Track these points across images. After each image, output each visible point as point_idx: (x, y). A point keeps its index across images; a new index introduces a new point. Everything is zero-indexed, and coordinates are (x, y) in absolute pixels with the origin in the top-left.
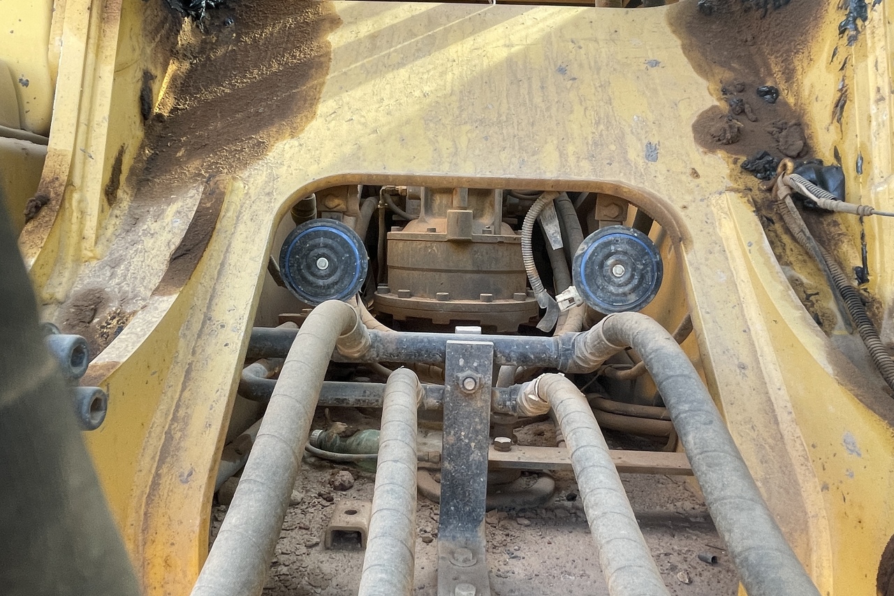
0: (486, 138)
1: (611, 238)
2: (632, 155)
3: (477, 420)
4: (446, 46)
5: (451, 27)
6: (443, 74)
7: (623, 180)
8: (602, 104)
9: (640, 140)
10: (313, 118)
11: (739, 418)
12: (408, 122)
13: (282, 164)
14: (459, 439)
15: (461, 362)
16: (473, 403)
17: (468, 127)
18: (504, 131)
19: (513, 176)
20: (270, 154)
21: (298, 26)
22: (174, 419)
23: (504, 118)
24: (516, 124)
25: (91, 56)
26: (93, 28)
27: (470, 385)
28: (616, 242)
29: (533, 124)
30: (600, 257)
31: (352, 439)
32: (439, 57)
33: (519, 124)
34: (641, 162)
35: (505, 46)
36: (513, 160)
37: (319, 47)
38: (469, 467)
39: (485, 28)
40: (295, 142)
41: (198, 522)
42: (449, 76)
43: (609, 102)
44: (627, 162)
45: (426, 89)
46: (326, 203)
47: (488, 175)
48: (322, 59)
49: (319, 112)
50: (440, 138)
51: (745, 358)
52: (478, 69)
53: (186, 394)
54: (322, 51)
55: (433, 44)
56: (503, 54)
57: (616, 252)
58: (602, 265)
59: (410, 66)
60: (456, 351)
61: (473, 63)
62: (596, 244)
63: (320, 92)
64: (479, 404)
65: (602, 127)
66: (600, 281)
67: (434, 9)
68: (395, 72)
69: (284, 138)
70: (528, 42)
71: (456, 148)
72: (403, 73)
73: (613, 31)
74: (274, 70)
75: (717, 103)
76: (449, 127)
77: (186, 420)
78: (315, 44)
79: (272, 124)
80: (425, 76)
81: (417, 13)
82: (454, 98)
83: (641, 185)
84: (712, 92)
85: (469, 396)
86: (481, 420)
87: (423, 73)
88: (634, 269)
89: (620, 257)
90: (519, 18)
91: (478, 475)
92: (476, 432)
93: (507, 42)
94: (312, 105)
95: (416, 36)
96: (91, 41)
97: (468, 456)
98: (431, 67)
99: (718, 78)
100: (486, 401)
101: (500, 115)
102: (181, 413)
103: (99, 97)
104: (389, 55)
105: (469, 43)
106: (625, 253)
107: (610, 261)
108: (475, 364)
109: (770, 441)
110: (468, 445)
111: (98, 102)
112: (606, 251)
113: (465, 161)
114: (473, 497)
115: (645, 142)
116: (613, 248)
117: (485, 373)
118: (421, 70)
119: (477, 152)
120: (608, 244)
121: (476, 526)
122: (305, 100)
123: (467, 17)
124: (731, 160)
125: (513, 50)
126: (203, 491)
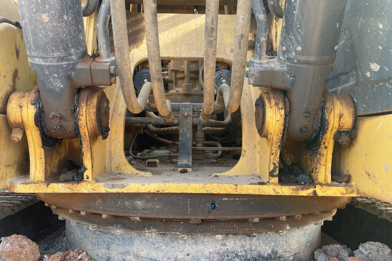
0: (189, 48)
1: (222, 72)
2: (227, 52)
3: (189, 125)
4: (178, 25)
5: (180, 20)
6: (177, 33)
7: (224, 57)
8: (221, 39)
9: (230, 48)
10: (142, 43)
11: (244, 103)
12: (168, 44)
13: (135, 55)
14: (184, 131)
15: (184, 109)
16: (187, 120)
17: (184, 45)
18: (194, 46)
19: (195, 57)
20: (131, 52)
21: (136, 20)
22: (115, 105)
23: (194, 43)
24: (197, 45)
25: (88, 26)
26: (88, 19)
27: (186, 114)
28: (223, 74)
29: (202, 45)
30: (219, 77)
31: (151, 153)
32: (176, 28)
33: (198, 45)
34: (229, 53)
35: (195, 25)
36: (196, 53)
37: (142, 26)
38: (187, 139)
39: (190, 20)
40: (138, 49)
41: (123, 123)
42: (179, 33)
43: (223, 39)
44: (226, 53)
45: (173, 36)
46: (146, 66)
47: (189, 57)
48: (143, 29)
49: (144, 42)
50: (176, 48)
51: (247, 92)
52: (187, 31)
53: (117, 101)
54: (143, 27)
55: (174, 25)
56: (194, 27)
57: (223, 76)
58: (219, 80)
59: (168, 30)
60: (182, 106)
61: (186, 30)
62: (218, 74)
63: (143, 37)
64: (189, 121)
65: (220, 45)
66: (219, 84)
67: (175, 15)
68: (164, 32)
69: (135, 48)
70: (202, 24)
71: (181, 51)
72: (166, 32)
73: (226, 21)
74: (130, 32)
75: (252, 39)
76: (179, 46)
77: (118, 105)
78: (141, 25)
79: (131, 45)
80: (173, 33)
81: (170, 16)
82: (180, 39)
83: (228, 58)
84: (251, 36)
85: (186, 117)
86: (190, 125)
87: (172, 32)
88: (228, 80)
89: (224, 77)
90: (200, 18)
91: (189, 141)
92: (188, 129)
93: (196, 24)
94: (141, 41)
95: (170, 23)
96: (88, 22)
97: (186, 136)
98: (174, 31)
99: (253, 33)
100: (191, 120)
101: (193, 43)
102: (116, 104)
103: (89, 36)
104: (162, 28)
105: (185, 24)
106: (225, 76)
107: (222, 79)
108: (188, 109)
109: (250, 107)
110: (186, 132)
111: (89, 37)
112: (220, 76)
113: (183, 53)
114: (188, 148)
115: (231, 48)
116: (222, 75)
117: (190, 112)
118: (171, 31)
119: (186, 51)
120: (221, 74)
121: (189, 156)
122: (140, 39)
123: (185, 17)
124: (253, 52)
125: (197, 26)
126: (123, 117)
